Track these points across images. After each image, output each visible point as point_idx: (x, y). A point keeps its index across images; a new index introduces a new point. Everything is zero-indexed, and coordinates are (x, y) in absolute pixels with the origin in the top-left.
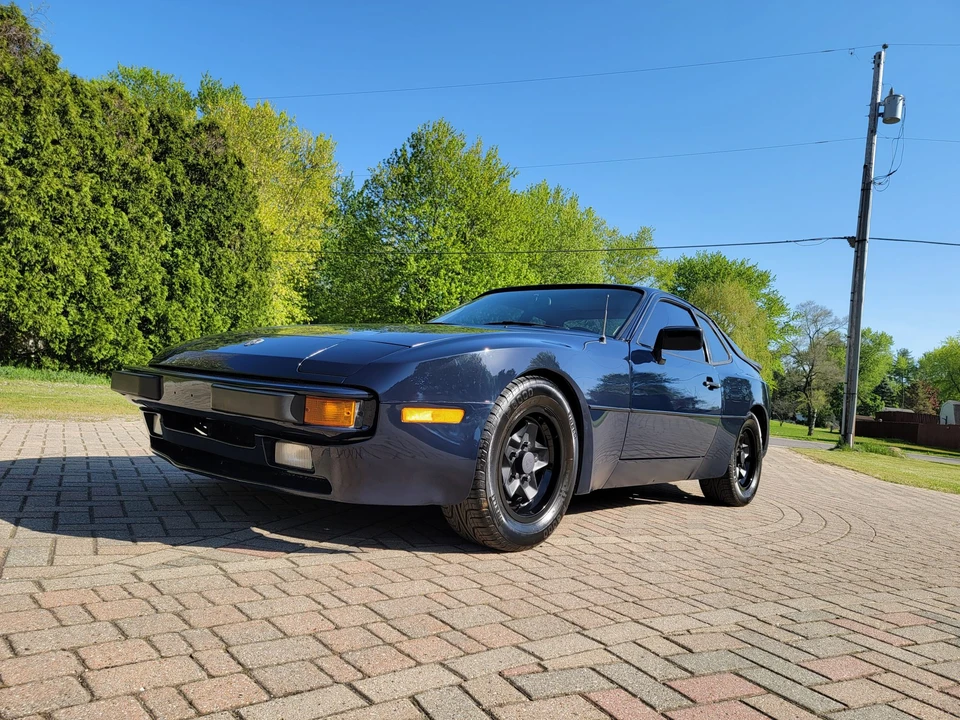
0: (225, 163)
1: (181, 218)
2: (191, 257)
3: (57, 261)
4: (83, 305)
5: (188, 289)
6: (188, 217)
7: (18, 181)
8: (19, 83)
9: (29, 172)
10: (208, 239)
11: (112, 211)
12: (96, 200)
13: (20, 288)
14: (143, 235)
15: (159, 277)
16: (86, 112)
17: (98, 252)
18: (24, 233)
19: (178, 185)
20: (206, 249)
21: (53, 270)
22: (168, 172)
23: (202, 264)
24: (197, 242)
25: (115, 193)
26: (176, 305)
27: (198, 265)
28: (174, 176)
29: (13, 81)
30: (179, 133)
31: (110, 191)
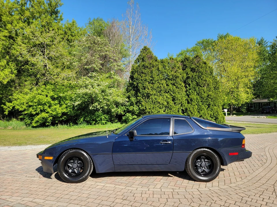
0: (199, 65)
1: (190, 83)
2: (194, 92)
3: (159, 101)
4: (168, 109)
5: (192, 100)
6: (192, 82)
7: (151, 86)
8: (149, 66)
9: (153, 83)
10: (197, 86)
11: (171, 86)
12: (167, 85)
13: (153, 108)
14: (179, 90)
15: (184, 99)
16: (164, 67)
17: (169, 96)
18: (153, 97)
19: (189, 75)
20: (197, 89)
21: (159, 103)
22: (186, 72)
23: (197, 92)
24: (195, 87)
25: (171, 82)
26: (189, 105)
27: (196, 93)
28: (188, 72)
29: (148, 67)
30: (189, 61)
31: (170, 82)
